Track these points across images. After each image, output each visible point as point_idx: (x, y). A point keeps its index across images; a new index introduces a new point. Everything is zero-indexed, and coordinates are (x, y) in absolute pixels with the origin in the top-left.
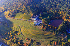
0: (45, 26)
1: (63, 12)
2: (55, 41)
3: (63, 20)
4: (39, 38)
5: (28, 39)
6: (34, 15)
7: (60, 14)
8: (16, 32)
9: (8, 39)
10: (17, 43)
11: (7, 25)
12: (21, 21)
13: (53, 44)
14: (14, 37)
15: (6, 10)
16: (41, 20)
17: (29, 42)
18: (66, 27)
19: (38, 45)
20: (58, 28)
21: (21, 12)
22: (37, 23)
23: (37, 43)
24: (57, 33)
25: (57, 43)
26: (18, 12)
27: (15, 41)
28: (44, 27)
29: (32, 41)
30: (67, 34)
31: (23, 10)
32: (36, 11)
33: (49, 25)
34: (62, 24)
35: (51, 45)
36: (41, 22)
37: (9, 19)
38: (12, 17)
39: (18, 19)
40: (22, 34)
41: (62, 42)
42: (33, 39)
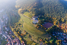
0: (39, 26)
1: (55, 19)
2: (41, 38)
3: (54, 24)
4: (32, 32)
5: (25, 31)
6: (35, 16)
7: (53, 19)
8: (20, 24)
9: (13, 28)
10: (17, 32)
11: (16, 18)
12: (26, 18)
13: (39, 40)
14: (18, 27)
15: (20, 8)
16: (38, 20)
17: (25, 34)
18: (53, 30)
19: (29, 37)
20: (47, 30)
21: (28, 11)
22: (34, 22)
23: (29, 36)
24: (44, 33)
25: (42, 40)
26: (26, 11)
27: (17, 30)
28: (37, 26)
29: (27, 33)
30: (52, 36)
31: (30, 10)
32: (37, 13)
33: (41, 26)
34: (51, 27)
35: (38, 40)
36: (37, 22)
37: (19, 14)
38: (21, 13)
39: (24, 16)
40: (22, 26)
41: (46, 40)
42: (28, 32)
